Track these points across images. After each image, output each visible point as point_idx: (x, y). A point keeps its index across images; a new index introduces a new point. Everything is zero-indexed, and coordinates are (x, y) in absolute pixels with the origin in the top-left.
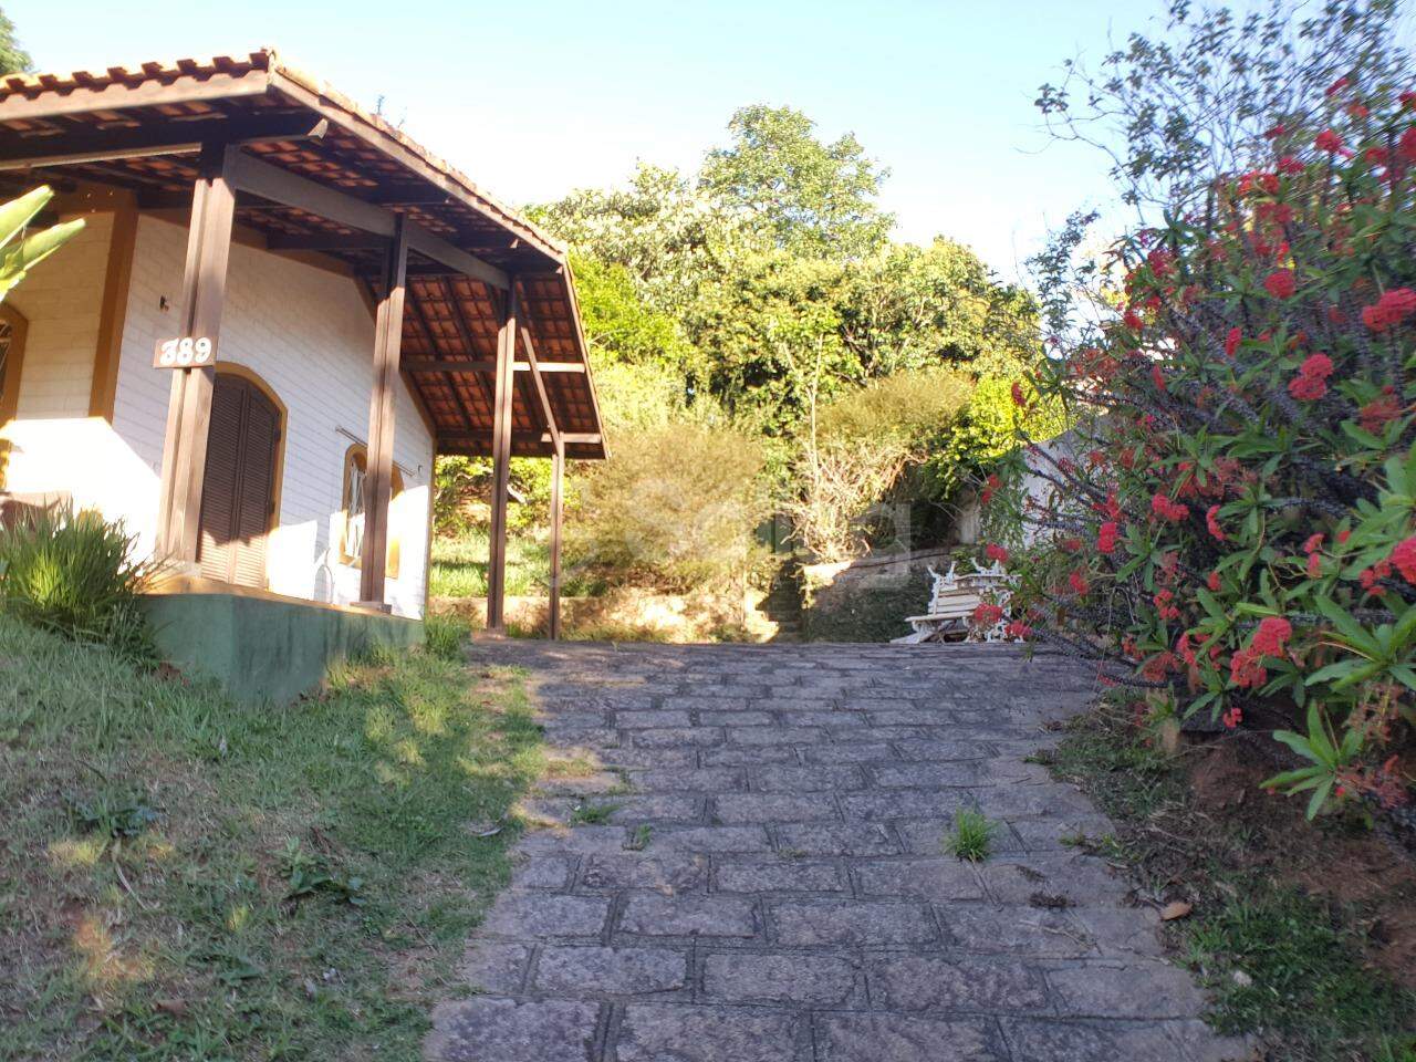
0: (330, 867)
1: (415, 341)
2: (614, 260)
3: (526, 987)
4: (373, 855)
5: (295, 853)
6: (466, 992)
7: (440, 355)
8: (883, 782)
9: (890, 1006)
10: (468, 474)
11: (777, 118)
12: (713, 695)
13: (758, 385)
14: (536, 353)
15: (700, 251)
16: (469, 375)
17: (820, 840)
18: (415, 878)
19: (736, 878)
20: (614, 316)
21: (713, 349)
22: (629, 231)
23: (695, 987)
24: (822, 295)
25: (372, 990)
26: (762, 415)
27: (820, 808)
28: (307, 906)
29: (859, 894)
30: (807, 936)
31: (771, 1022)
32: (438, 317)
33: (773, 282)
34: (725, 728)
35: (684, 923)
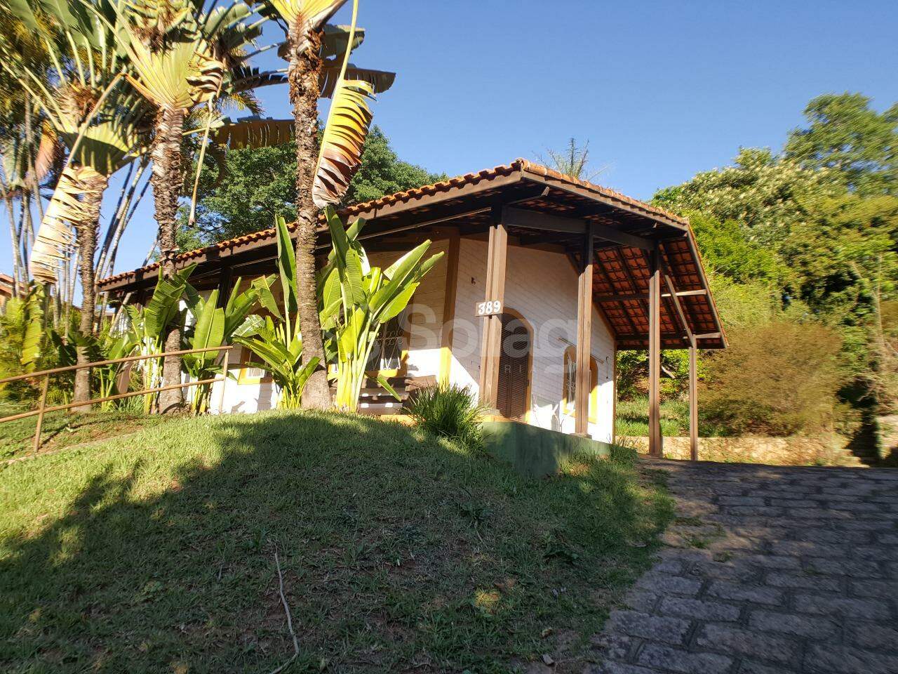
0: (564, 547)
1: (601, 285)
2: (727, 217)
3: (655, 610)
4: (584, 546)
5: (548, 537)
6: (626, 608)
7: (615, 291)
8: (883, 541)
9: (854, 645)
10: (638, 361)
11: (841, 102)
12: (783, 490)
13: (838, 290)
14: (675, 286)
15: (789, 203)
16: (634, 302)
17: (835, 567)
18: (603, 560)
19: (777, 580)
20: (730, 253)
21: (803, 269)
22: (736, 196)
23: (743, 622)
24: (883, 222)
25: (582, 601)
26: (842, 311)
27: (839, 552)
28: (555, 562)
29: (850, 593)
30: (813, 609)
31: (782, 642)
32: (614, 270)
33: (844, 218)
34: (786, 509)
35: (742, 595)
